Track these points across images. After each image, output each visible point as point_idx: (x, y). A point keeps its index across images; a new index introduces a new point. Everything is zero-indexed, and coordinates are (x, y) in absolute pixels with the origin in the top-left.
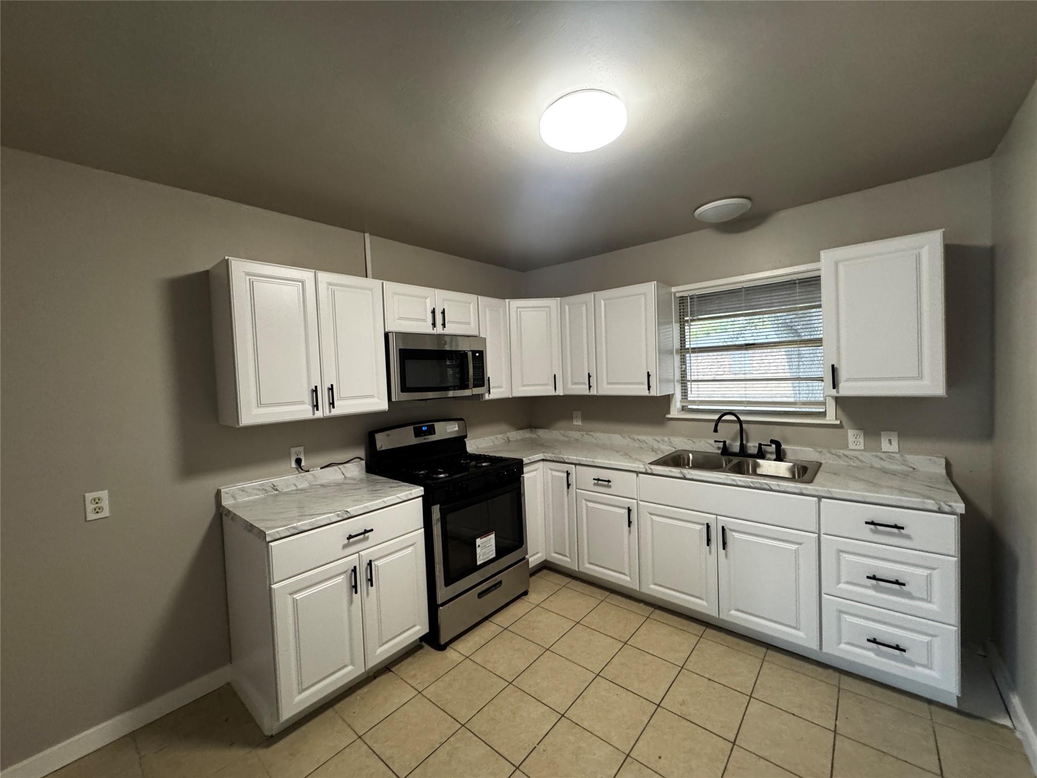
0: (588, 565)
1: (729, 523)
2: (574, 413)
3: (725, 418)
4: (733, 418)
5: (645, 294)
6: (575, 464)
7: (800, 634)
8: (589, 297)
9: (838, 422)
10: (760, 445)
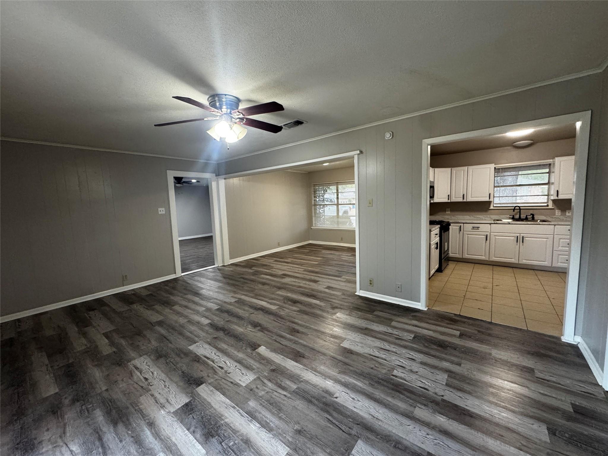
0: (466, 255)
1: (525, 235)
2: (447, 209)
3: (516, 208)
4: (518, 208)
5: (490, 168)
6: (464, 223)
7: (546, 263)
8: (466, 168)
9: (553, 208)
10: (527, 216)
